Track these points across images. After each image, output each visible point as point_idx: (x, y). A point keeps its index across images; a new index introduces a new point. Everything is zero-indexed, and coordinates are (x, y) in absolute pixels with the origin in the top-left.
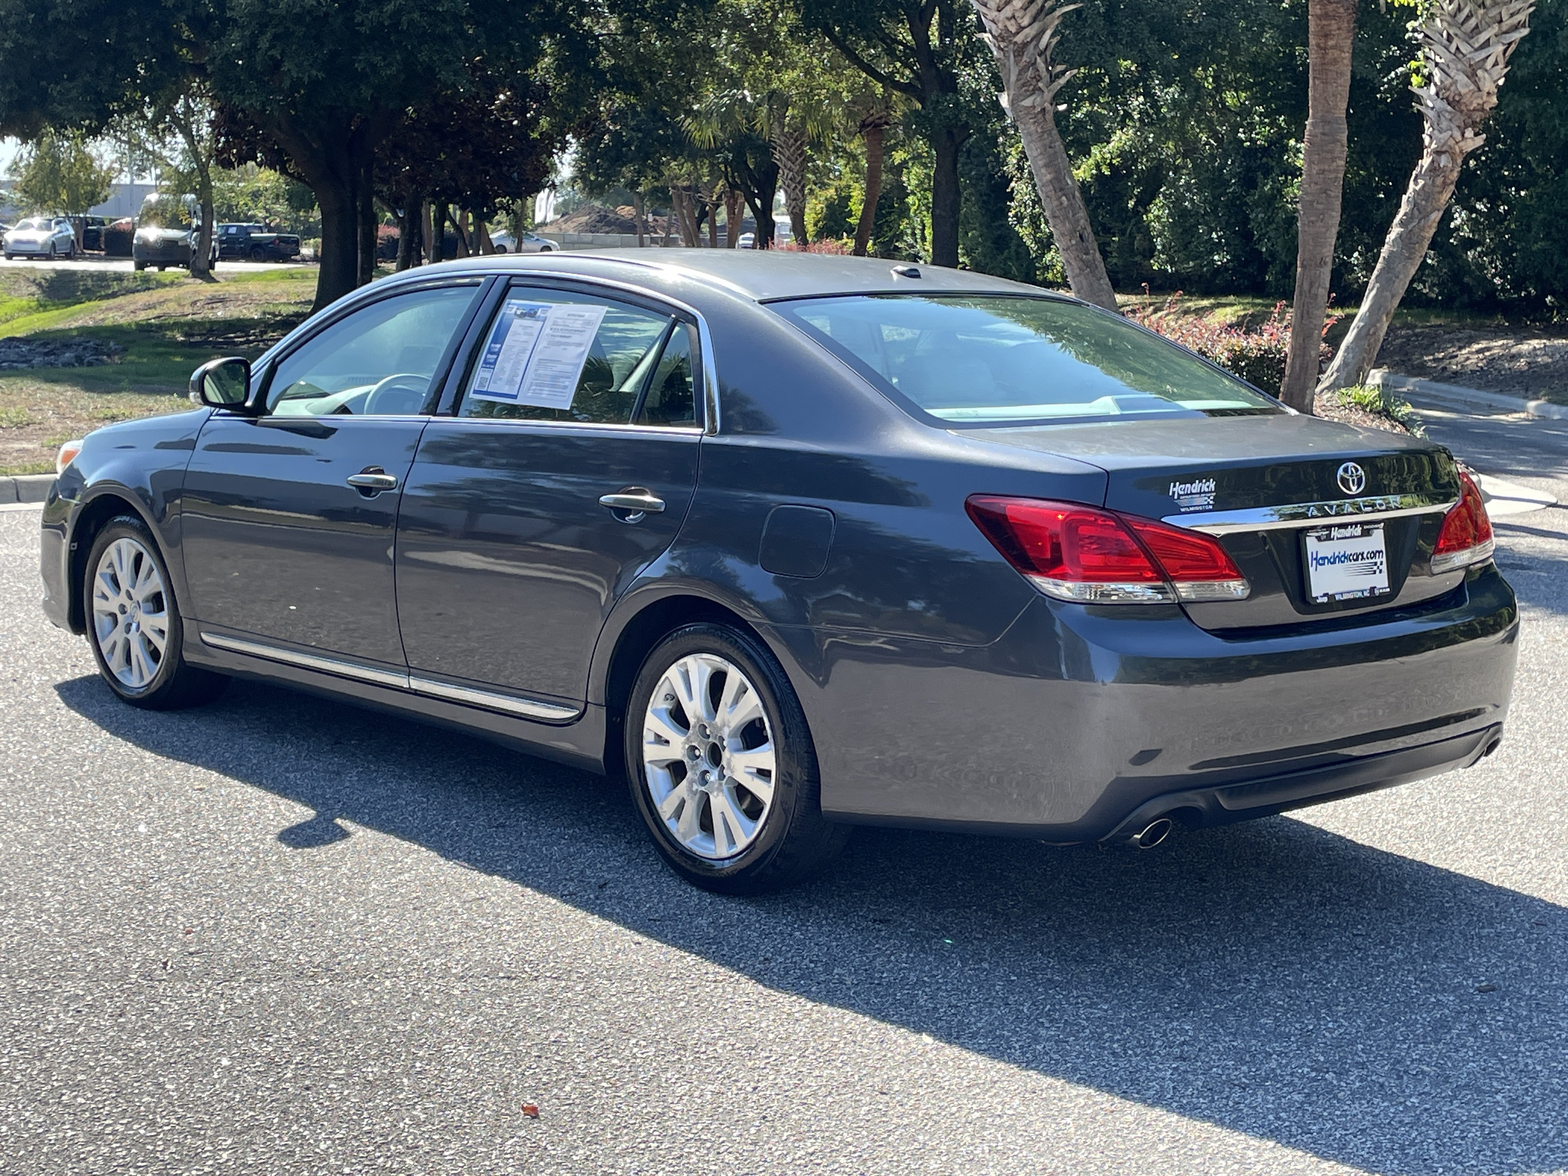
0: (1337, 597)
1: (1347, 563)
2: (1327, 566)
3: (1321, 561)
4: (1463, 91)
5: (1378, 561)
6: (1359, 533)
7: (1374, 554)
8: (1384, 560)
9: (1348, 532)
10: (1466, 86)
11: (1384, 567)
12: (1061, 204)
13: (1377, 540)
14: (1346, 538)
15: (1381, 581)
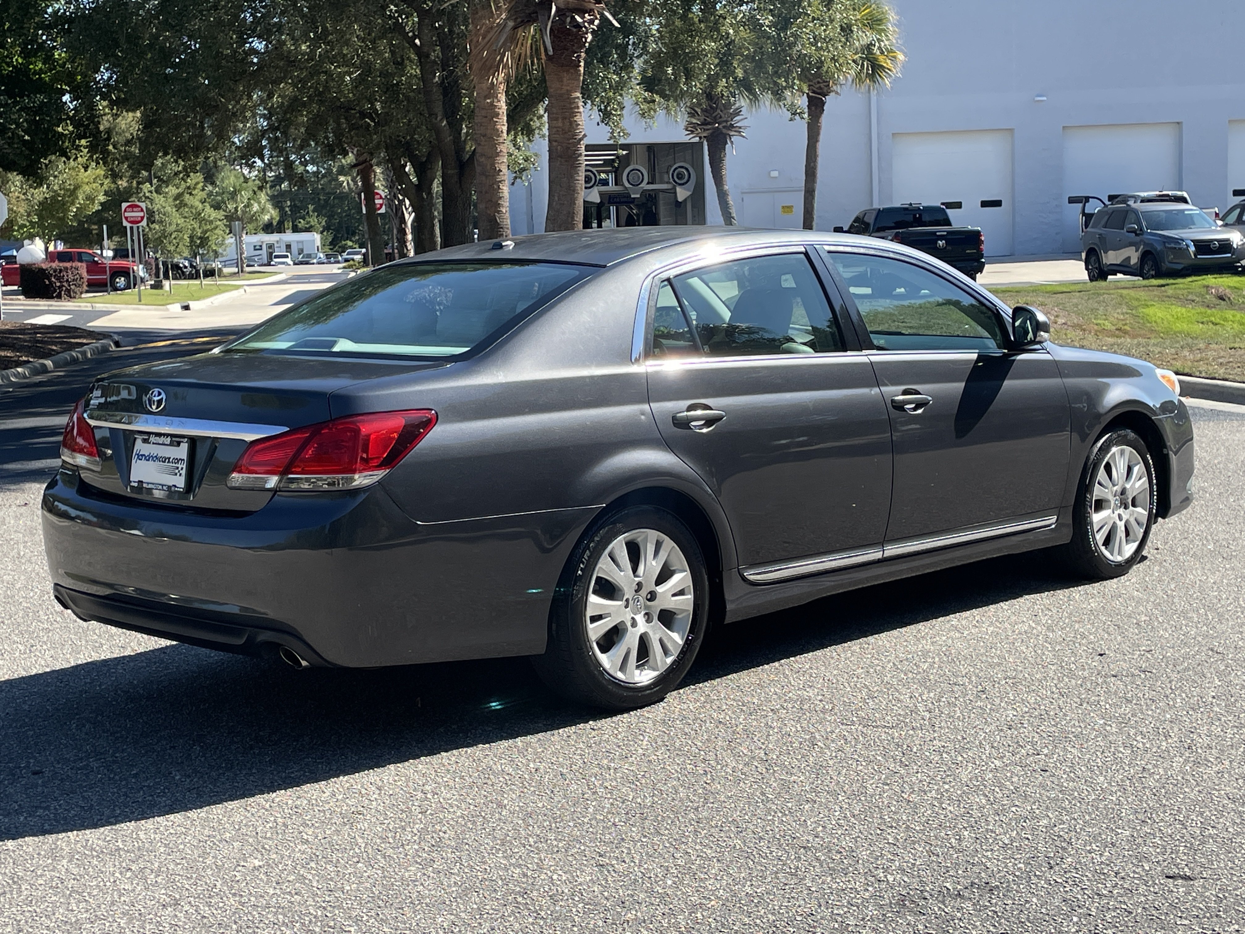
0: (145, 485)
1: (157, 463)
2: (143, 462)
3: (140, 457)
5: (180, 466)
6: (168, 443)
7: (178, 460)
8: (184, 467)
9: (161, 440)
11: (183, 472)
13: (182, 451)
14: (159, 444)
15: (180, 482)
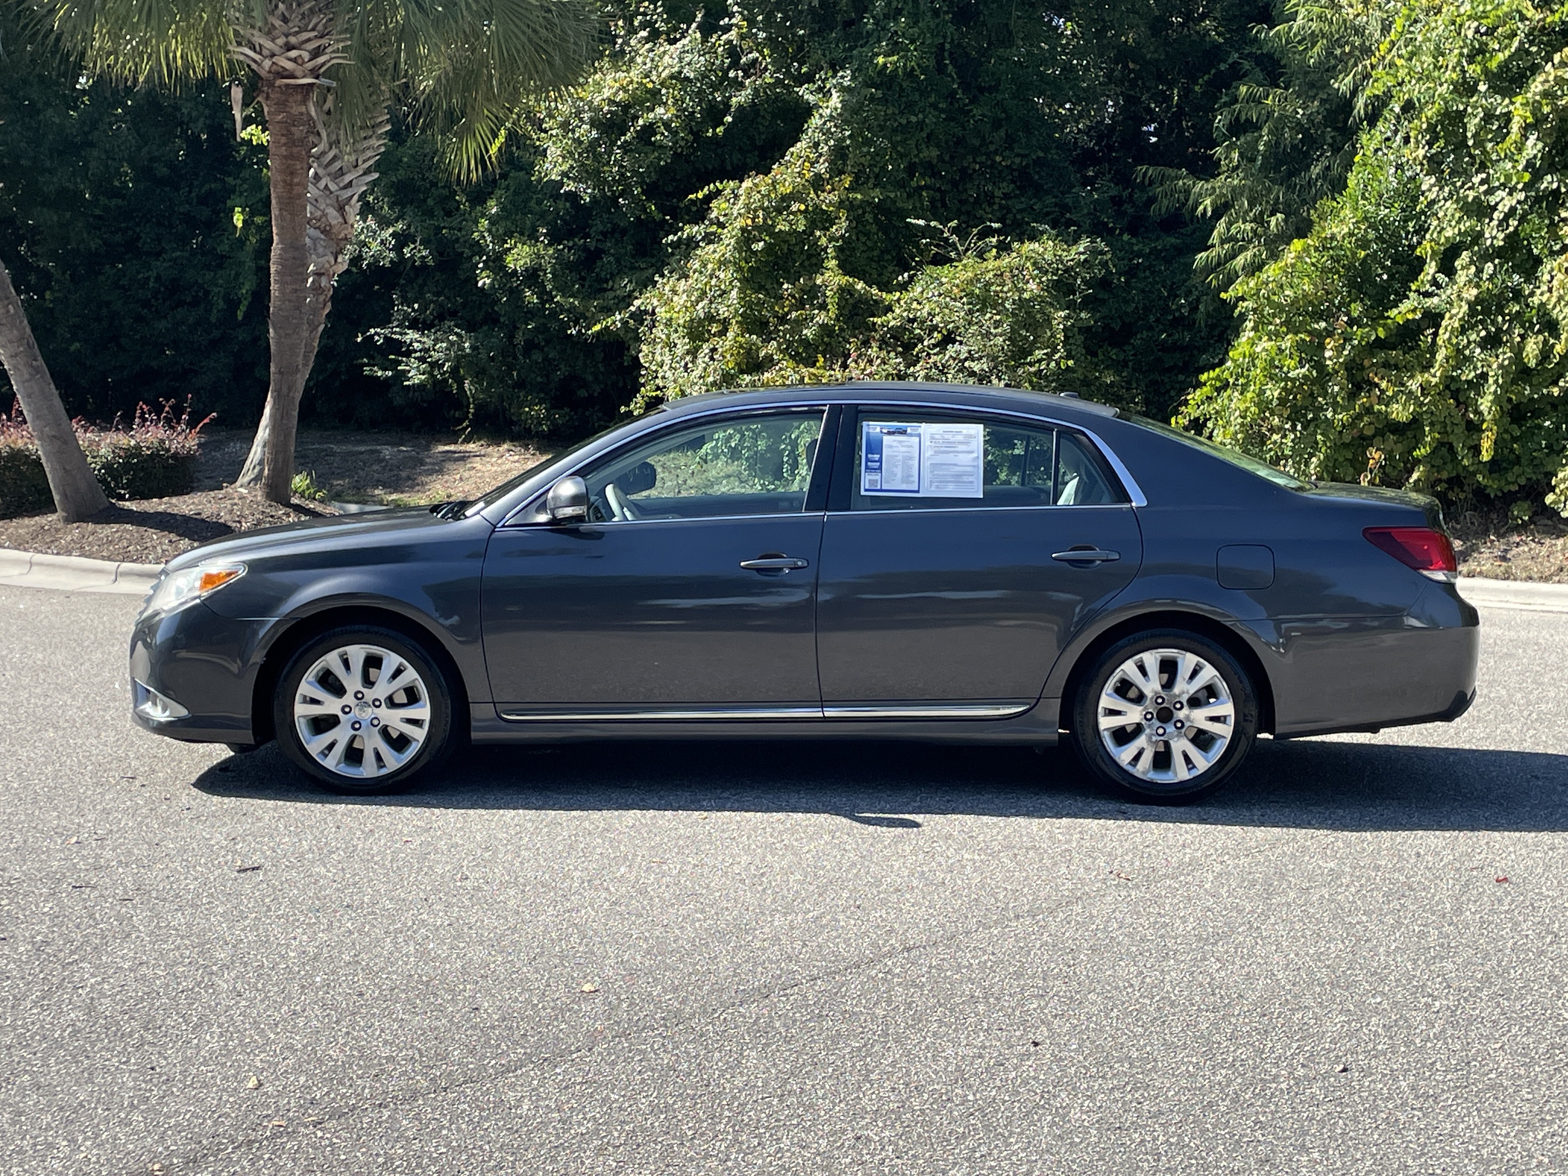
4: (334, 222)
10: (336, 218)
12: (8, 312)
